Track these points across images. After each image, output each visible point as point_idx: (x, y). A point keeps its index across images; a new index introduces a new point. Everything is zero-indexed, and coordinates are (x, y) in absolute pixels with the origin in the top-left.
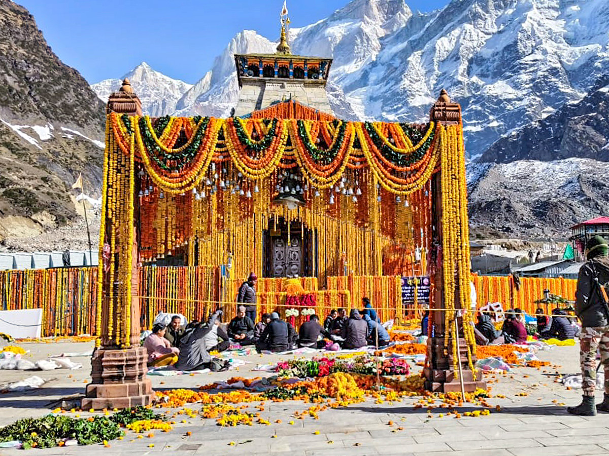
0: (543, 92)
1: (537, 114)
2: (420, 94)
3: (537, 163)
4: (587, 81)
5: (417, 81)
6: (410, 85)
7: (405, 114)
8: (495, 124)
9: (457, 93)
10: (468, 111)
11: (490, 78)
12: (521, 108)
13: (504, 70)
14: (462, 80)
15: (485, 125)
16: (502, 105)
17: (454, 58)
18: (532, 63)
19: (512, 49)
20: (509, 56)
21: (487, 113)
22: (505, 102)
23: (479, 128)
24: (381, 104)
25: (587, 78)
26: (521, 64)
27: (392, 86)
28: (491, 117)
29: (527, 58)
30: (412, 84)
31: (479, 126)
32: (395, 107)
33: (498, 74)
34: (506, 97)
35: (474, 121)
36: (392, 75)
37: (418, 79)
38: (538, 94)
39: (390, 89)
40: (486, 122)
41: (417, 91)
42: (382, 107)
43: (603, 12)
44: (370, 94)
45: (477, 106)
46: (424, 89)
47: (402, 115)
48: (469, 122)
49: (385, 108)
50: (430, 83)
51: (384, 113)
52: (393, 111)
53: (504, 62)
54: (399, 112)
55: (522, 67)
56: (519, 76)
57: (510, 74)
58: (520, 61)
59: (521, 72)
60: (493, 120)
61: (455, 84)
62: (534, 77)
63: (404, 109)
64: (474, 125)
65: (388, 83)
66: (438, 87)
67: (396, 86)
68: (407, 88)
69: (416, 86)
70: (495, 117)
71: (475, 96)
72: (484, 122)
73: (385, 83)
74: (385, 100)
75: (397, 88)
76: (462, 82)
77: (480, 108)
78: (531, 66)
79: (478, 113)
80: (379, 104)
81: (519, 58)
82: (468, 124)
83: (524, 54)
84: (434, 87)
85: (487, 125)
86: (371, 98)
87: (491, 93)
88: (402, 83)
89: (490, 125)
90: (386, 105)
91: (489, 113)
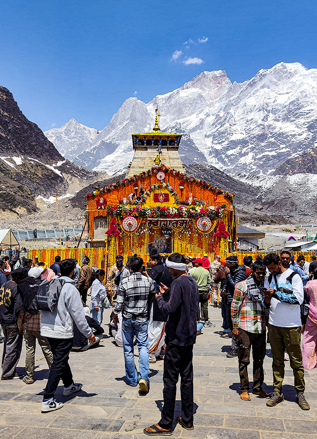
0: (315, 130)
1: (312, 144)
2: (236, 132)
3: (311, 175)
5: (235, 125)
6: (230, 127)
7: (227, 145)
8: (284, 150)
9: (260, 131)
10: (267, 143)
11: (281, 122)
12: (301, 140)
13: (289, 117)
15: (277, 151)
16: (288, 138)
17: (258, 110)
18: (308, 112)
19: (295, 103)
20: (293, 107)
21: (279, 144)
22: (290, 137)
23: (274, 153)
24: (212, 140)
27: (219, 128)
28: (282, 146)
29: (304, 109)
30: (232, 127)
31: (274, 151)
32: (221, 141)
33: (286, 119)
34: (291, 134)
35: (270, 149)
36: (219, 121)
37: (235, 123)
38: (312, 131)
39: (217, 130)
40: (279, 149)
42: (212, 142)
44: (205, 133)
45: (272, 140)
46: (239, 129)
47: (225, 146)
48: (267, 149)
49: (214, 142)
50: (242, 125)
51: (214, 145)
52: (219, 143)
53: (290, 111)
54: (223, 144)
55: (302, 114)
56: (300, 120)
57: (294, 119)
58: (300, 111)
59: (301, 117)
60: (283, 148)
61: (259, 126)
62: (309, 120)
63: (226, 142)
64: (271, 151)
65: (216, 126)
66: (247, 128)
67: (221, 128)
68: (228, 129)
69: (234, 128)
70: (284, 146)
71: (271, 133)
72: (277, 149)
73: (214, 127)
74: (214, 137)
75: (222, 129)
76: (263, 125)
77: (274, 141)
78: (307, 114)
79: (273, 143)
80: (211, 139)
81: (300, 109)
82: (267, 151)
83: (303, 106)
84: (245, 128)
85: (279, 151)
86: (206, 136)
87: (281, 131)
88: (225, 126)
89: (281, 151)
90: (215, 140)
91: (281, 144)
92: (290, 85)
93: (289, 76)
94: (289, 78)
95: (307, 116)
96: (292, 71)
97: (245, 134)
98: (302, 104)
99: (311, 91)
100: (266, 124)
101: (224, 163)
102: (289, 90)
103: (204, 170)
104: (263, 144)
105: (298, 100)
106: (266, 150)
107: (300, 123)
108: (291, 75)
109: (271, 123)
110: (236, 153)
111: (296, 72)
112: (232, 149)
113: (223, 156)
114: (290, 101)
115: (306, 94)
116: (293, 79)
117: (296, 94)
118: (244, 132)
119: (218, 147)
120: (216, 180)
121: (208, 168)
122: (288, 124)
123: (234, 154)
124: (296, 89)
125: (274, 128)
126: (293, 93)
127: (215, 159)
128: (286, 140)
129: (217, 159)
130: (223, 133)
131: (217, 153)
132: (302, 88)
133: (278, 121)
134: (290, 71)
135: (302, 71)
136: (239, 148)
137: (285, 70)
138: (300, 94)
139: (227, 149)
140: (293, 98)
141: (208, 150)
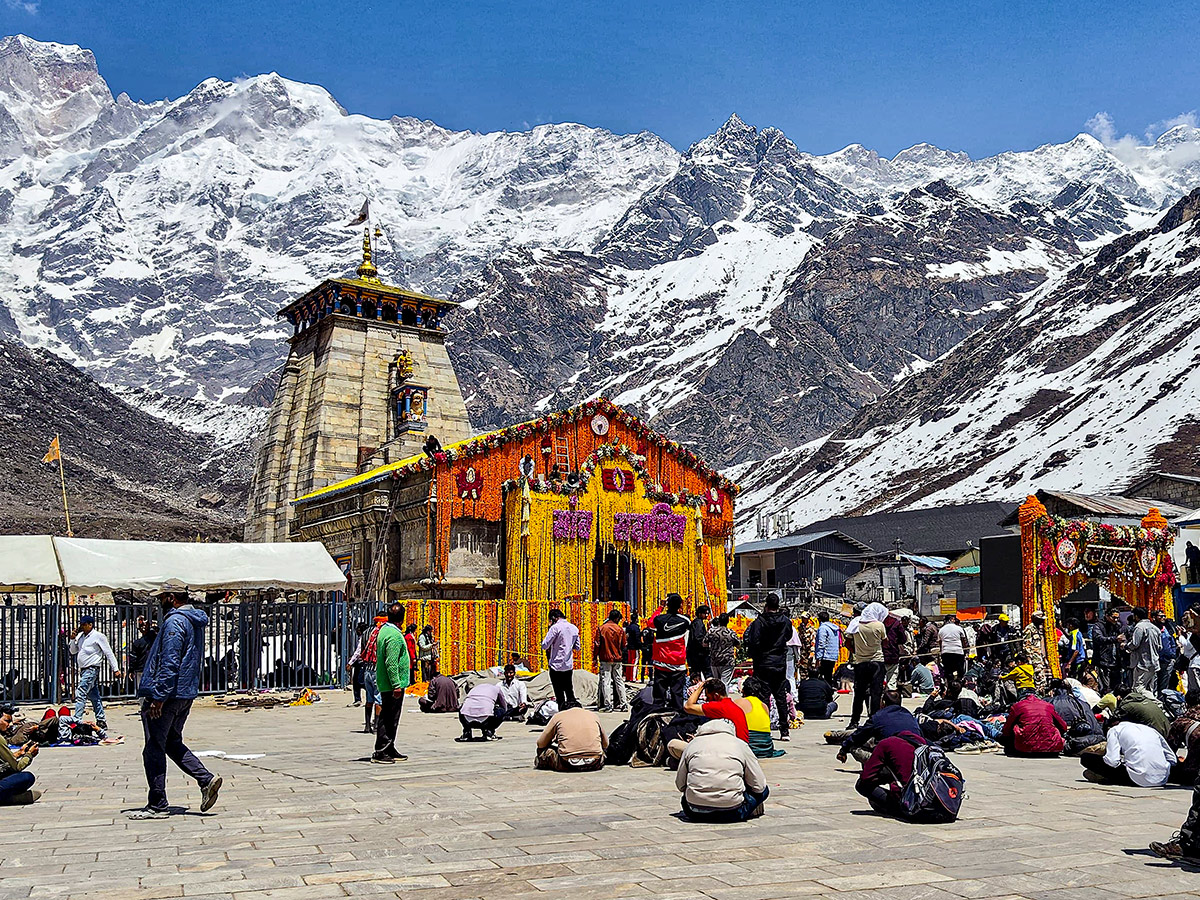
2: (123, 256)
4: (435, 283)
5: (121, 230)
6: (104, 236)
7: (90, 292)
8: (271, 335)
9: (201, 266)
10: (220, 304)
11: (264, 248)
13: (291, 239)
14: (210, 244)
15: (251, 334)
17: (196, 200)
18: (344, 235)
19: (308, 203)
20: (301, 215)
21: (257, 313)
23: (239, 339)
24: (39, 264)
25: (435, 280)
26: (323, 233)
27: (64, 232)
28: (265, 322)
29: (332, 225)
30: (107, 235)
31: (242, 334)
32: (69, 275)
33: (280, 244)
34: (292, 289)
35: (230, 325)
36: (66, 210)
37: (120, 226)
39: (58, 237)
40: (256, 328)
41: (118, 249)
42: (40, 271)
43: (467, 169)
44: (14, 239)
45: (238, 298)
46: (134, 247)
47: (84, 292)
48: (222, 325)
49: (47, 273)
50: (145, 237)
51: (43, 284)
52: (65, 281)
53: (291, 224)
54: (77, 285)
55: (325, 240)
56: (319, 255)
57: (303, 248)
58: (322, 228)
59: (323, 247)
60: (268, 328)
61: (197, 249)
62: (346, 261)
63: (89, 282)
64: (232, 331)
65: (54, 224)
66: (161, 249)
67: (73, 234)
68: (98, 242)
69: (115, 239)
70: (273, 322)
71: (235, 278)
72: (251, 329)
73: (48, 224)
74: (48, 258)
75: (76, 237)
76: (210, 249)
77: (243, 302)
78: (341, 241)
79: (240, 310)
80: (34, 262)
81: (320, 222)
82: (219, 329)
83: (329, 217)
84: (152, 246)
85: (257, 336)
86: (17, 249)
87: (265, 276)
88: (86, 228)
89: (263, 336)
90: (50, 269)
91: (262, 314)
92: (297, 147)
93: (293, 118)
94: (293, 125)
95: (341, 247)
96: (303, 107)
97: (152, 266)
98: (328, 209)
99: (354, 177)
100: (221, 246)
101: (79, 346)
102: (292, 162)
103: (24, 362)
104: (209, 307)
105: (316, 195)
106: (218, 325)
107: (321, 263)
108: (298, 118)
109: (236, 246)
110: (120, 321)
111: (313, 112)
112: (108, 305)
113: (78, 324)
114: (294, 194)
115: (339, 182)
116: (304, 132)
117: (311, 179)
118: (149, 259)
119: (62, 293)
120: (65, 398)
121: (35, 357)
122: (286, 259)
123: (115, 321)
124: (312, 162)
125: (245, 265)
126: (302, 173)
127: (47, 329)
128: (278, 305)
129: (53, 330)
130: (77, 249)
131: (55, 312)
132: (331, 165)
133: (257, 244)
134: (298, 105)
135: (332, 113)
136: (130, 305)
137: (283, 98)
138: (323, 179)
139: (92, 302)
140: (303, 189)
141: (24, 295)
